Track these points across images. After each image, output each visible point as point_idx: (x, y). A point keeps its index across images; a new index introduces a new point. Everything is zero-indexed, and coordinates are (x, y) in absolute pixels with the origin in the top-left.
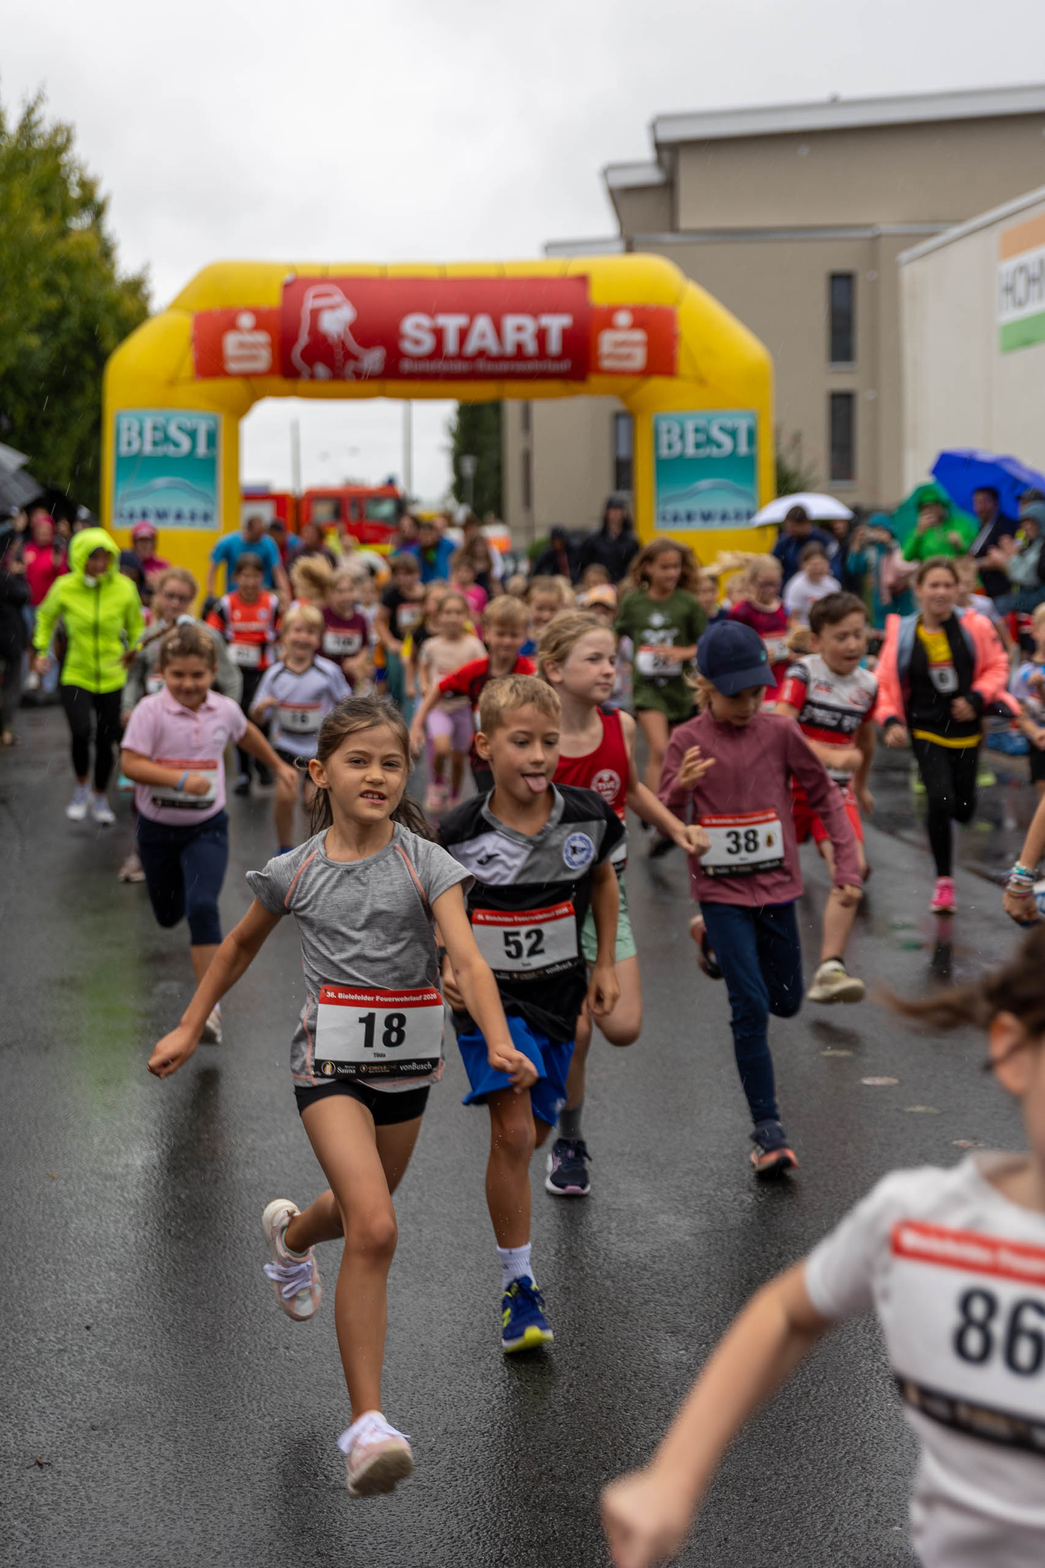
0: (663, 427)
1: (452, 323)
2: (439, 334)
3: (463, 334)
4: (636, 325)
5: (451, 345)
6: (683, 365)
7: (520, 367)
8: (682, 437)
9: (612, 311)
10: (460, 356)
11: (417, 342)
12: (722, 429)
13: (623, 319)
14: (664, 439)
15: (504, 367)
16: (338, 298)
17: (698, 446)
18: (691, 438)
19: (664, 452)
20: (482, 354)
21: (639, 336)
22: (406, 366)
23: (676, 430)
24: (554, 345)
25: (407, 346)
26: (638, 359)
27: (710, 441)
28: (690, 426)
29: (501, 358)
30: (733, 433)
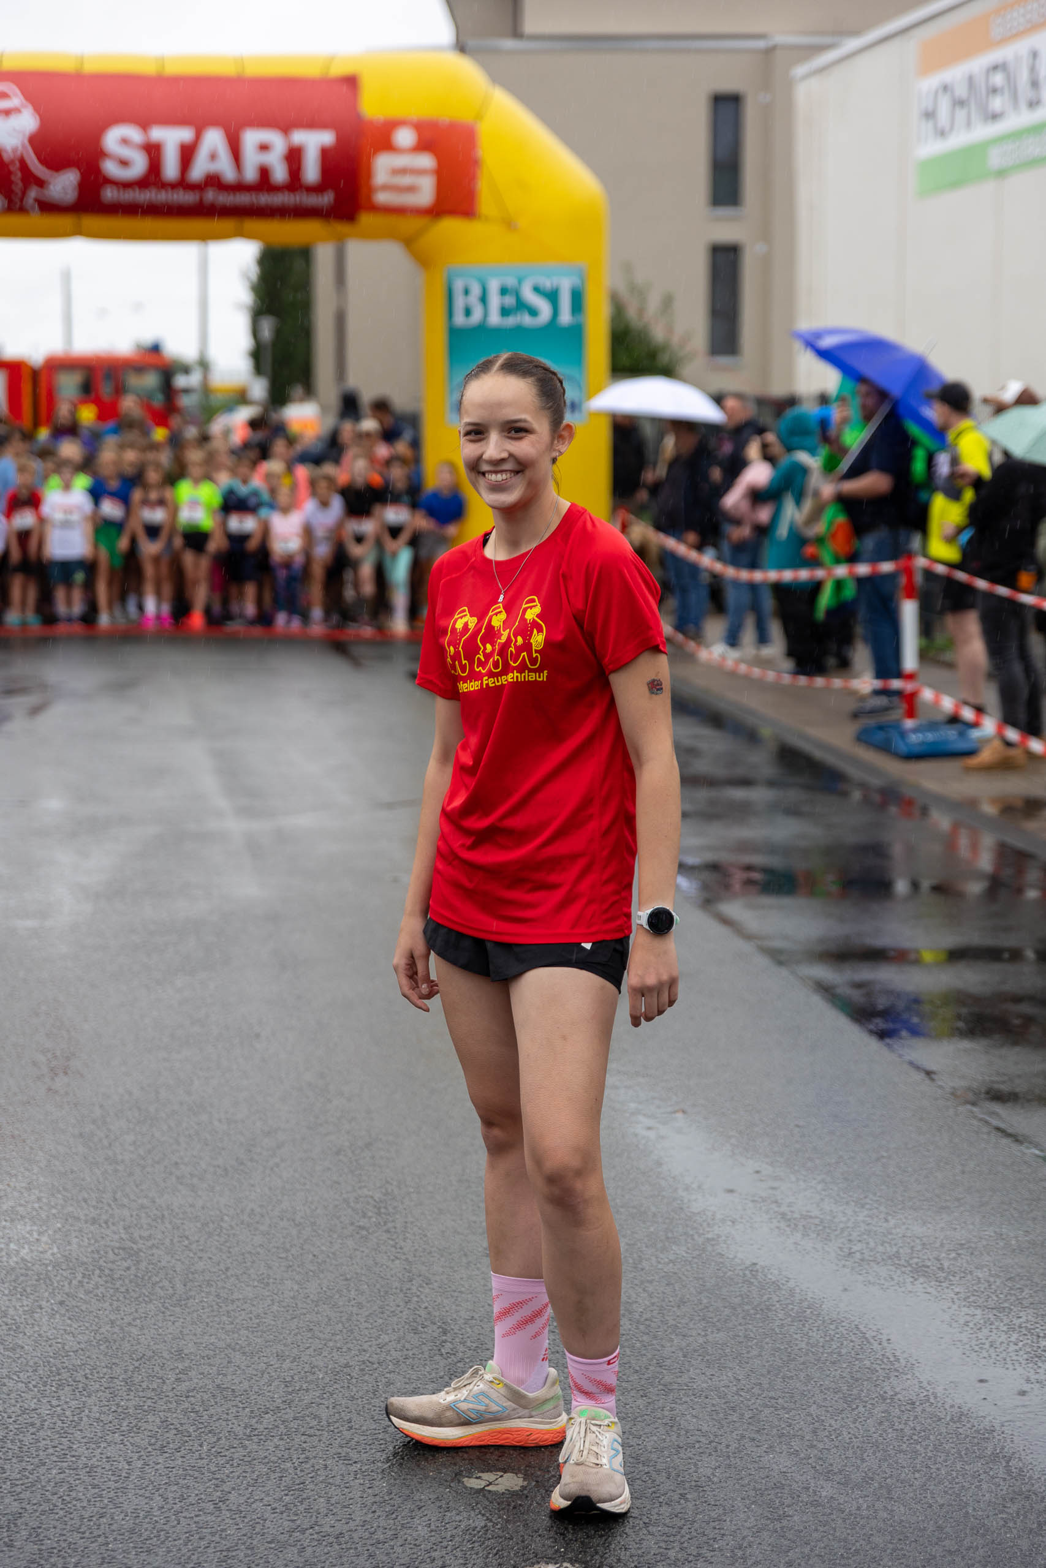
0: (459, 285)
1: (171, 138)
2: (153, 151)
3: (187, 153)
4: (423, 145)
5: (171, 169)
6: (486, 202)
7: (264, 199)
8: (484, 299)
9: (391, 125)
10: (183, 183)
11: (124, 163)
12: (537, 289)
13: (405, 137)
14: (459, 302)
15: (243, 199)
16: (16, 101)
17: (505, 312)
18: (495, 301)
19: (459, 319)
20: (213, 181)
21: (426, 161)
22: (109, 194)
23: (476, 290)
24: (311, 172)
25: (110, 168)
26: (425, 193)
27: (521, 306)
28: (494, 286)
29: (240, 187)
30: (552, 296)
